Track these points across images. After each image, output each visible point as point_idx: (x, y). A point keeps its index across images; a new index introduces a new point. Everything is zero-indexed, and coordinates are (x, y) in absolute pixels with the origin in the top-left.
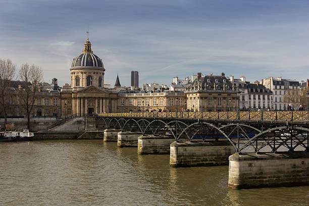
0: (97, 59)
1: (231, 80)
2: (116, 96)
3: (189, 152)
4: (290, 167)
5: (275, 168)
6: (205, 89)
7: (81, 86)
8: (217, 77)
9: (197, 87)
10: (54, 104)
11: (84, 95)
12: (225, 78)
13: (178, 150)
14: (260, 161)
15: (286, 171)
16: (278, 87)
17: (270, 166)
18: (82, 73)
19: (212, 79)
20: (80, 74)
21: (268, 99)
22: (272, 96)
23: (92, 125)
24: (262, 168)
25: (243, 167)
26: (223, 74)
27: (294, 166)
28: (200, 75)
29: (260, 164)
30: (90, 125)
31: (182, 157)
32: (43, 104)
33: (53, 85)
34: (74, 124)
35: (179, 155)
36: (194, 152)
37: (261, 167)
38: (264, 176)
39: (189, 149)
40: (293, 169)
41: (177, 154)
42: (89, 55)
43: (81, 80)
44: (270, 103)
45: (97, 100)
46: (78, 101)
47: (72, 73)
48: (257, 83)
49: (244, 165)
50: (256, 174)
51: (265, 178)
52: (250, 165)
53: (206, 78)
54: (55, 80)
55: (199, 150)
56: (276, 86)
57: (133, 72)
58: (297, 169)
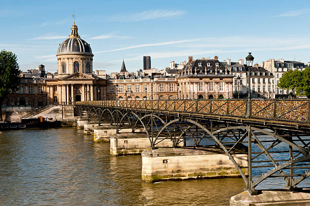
0: (84, 44)
1: (228, 63)
2: (105, 82)
3: (130, 144)
4: (215, 163)
5: (196, 164)
6: (196, 73)
7: (67, 73)
8: (209, 61)
9: (187, 72)
10: (39, 92)
11: (70, 82)
12: (218, 61)
13: (118, 142)
14: (178, 157)
15: (210, 168)
16: (280, 70)
17: (190, 162)
18: (68, 59)
19: (204, 62)
20: (66, 60)
21: (269, 82)
22: (274, 79)
23: (70, 114)
24: (180, 165)
25: (157, 164)
26: (216, 57)
27: (221, 163)
28: (191, 59)
29: (178, 161)
30: (68, 114)
31: (123, 150)
32: (27, 92)
33: (40, 72)
34: (50, 113)
35: (118, 147)
36: (136, 144)
37: (178, 164)
38: (182, 174)
39: (131, 141)
40: (219, 166)
41: (117, 146)
42: (75, 40)
43: (67, 66)
44: (271, 87)
45: (83, 87)
46: (64, 88)
47: (58, 59)
48: (257, 66)
49: (159, 162)
50: (173, 172)
51: (184, 176)
52: (165, 161)
53: (197, 61)
54: (42, 66)
55: (142, 142)
56: (278, 69)
57: (145, 58)
58: (224, 166)
